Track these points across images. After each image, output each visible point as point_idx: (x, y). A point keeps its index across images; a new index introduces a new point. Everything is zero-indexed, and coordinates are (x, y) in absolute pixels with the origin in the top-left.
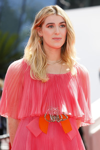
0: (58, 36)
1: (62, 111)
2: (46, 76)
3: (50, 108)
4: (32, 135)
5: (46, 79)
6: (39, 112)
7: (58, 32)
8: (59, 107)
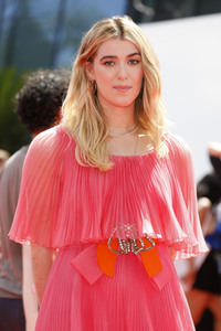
0: (124, 83)
1: (144, 232)
2: (107, 159)
3: (119, 225)
4: (84, 280)
5: (109, 165)
6: (98, 236)
7: (123, 74)
8: (136, 222)
